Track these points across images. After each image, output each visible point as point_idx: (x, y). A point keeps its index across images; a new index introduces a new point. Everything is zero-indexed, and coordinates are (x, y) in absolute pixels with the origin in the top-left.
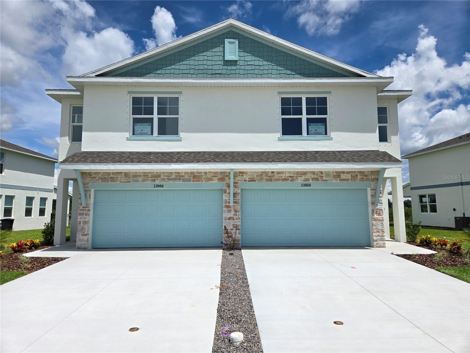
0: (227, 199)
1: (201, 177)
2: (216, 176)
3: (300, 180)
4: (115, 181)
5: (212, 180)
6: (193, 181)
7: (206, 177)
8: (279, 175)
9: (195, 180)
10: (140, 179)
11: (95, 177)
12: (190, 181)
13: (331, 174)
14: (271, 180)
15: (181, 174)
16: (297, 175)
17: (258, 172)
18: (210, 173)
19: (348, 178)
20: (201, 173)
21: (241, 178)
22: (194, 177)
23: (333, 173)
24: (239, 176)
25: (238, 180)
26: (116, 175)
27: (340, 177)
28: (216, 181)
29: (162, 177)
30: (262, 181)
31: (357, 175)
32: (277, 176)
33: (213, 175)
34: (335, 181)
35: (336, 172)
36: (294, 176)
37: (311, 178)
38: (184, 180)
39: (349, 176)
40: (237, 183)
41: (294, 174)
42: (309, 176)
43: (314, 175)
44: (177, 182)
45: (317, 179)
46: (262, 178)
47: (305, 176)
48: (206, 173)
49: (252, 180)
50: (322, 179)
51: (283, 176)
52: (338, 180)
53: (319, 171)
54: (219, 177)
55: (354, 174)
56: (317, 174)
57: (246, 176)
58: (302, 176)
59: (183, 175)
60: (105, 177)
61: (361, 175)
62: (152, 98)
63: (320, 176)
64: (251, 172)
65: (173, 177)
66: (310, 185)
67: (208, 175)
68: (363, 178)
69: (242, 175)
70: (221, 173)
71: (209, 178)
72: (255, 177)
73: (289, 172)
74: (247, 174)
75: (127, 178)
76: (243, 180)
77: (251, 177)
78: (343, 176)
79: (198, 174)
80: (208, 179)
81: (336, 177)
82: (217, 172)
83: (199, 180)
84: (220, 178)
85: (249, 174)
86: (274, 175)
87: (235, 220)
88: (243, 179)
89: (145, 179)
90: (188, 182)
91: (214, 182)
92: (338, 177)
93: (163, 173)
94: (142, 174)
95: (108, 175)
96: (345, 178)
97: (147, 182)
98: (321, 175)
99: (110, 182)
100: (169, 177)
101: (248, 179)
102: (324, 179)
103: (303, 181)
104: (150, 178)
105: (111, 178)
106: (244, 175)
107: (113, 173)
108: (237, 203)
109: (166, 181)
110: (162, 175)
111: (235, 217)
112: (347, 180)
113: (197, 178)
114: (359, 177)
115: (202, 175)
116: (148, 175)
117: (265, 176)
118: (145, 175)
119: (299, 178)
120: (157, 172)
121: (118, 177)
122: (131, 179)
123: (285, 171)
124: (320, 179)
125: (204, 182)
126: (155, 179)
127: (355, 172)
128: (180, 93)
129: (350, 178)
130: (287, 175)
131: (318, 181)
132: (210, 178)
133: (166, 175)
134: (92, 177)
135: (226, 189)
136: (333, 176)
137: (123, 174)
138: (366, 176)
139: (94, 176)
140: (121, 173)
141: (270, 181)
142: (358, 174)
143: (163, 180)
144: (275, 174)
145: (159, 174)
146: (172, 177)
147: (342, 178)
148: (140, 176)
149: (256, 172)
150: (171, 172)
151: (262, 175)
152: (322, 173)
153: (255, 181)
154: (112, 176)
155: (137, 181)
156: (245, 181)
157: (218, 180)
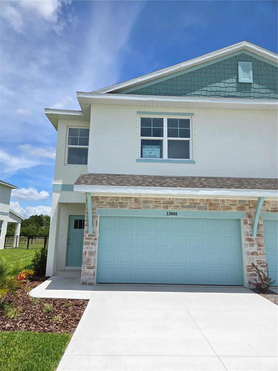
0: (248, 231)
1: (218, 205)
2: (234, 205)
4: (124, 207)
5: (230, 209)
6: (210, 209)
7: (224, 206)
9: (212, 208)
10: (152, 205)
11: (102, 202)
12: (206, 209)
15: (197, 201)
18: (228, 201)
20: (218, 200)
22: (211, 205)
26: (125, 200)
28: (235, 211)
29: (175, 204)
33: (231, 203)
38: (200, 208)
44: (193, 210)
48: (223, 201)
49: (275, 210)
54: (238, 206)
57: (268, 205)
59: (198, 202)
60: (114, 202)
62: (162, 120)
64: (273, 201)
65: (188, 204)
67: (226, 203)
70: (240, 201)
71: (227, 206)
74: (269, 203)
75: (138, 204)
76: (265, 210)
77: (274, 207)
79: (215, 201)
80: (226, 207)
82: (236, 200)
83: (216, 208)
85: (272, 203)
87: (260, 256)
88: (266, 208)
89: (157, 205)
90: (204, 210)
91: (233, 211)
93: (177, 199)
94: (153, 200)
95: (117, 200)
97: (159, 209)
99: (119, 208)
100: (183, 204)
101: (270, 209)
104: (162, 205)
105: (120, 203)
107: (122, 198)
108: (260, 236)
109: (180, 209)
110: (175, 201)
111: (259, 252)
113: (213, 207)
115: (219, 203)
116: (160, 201)
118: (157, 202)
120: (170, 199)
121: (127, 202)
122: (141, 205)
125: (221, 211)
126: (168, 206)
128: (192, 114)
132: (229, 207)
133: (179, 201)
134: (99, 202)
135: (247, 220)
137: (133, 199)
139: (101, 200)
140: (131, 198)
143: (177, 207)
145: (171, 200)
146: (186, 205)
148: (151, 202)
150: (184, 199)
154: (121, 201)
155: (148, 207)
156: (267, 211)
157: (237, 209)
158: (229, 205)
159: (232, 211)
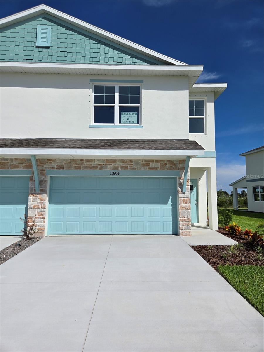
0: (32, 186)
1: (6, 164)
2: (22, 163)
3: (109, 168)
5: (18, 167)
7: (12, 165)
8: (88, 163)
9: (0, 166)
13: (140, 163)
14: (80, 168)
16: (106, 163)
17: (67, 160)
18: (16, 160)
19: (156, 166)
20: (7, 159)
21: (49, 166)
22: (0, 164)
23: (142, 162)
24: (46, 164)
25: (45, 167)
27: (148, 166)
28: (22, 169)
30: (70, 169)
31: (166, 164)
32: (85, 164)
33: (19, 162)
34: (144, 170)
35: (145, 161)
36: (103, 164)
37: (120, 166)
39: (158, 165)
40: (45, 170)
41: (104, 162)
42: (118, 164)
43: (123, 163)
45: (126, 168)
46: (70, 166)
47: (114, 165)
48: (12, 160)
49: (60, 168)
50: (131, 167)
51: (92, 164)
52: (147, 169)
53: (129, 160)
55: (163, 163)
56: (126, 163)
57: (54, 163)
58: (112, 164)
61: (169, 164)
63: (129, 165)
64: (59, 160)
66: (118, 173)
67: (14, 162)
68: (171, 167)
69: (50, 163)
70: (27, 160)
71: (16, 165)
72: (64, 164)
73: (98, 160)
74: (55, 161)
76: (50, 168)
77: (60, 165)
78: (152, 165)
79: (4, 161)
80: (13, 166)
81: (145, 166)
82: (24, 159)
83: (4, 167)
84: (26, 165)
85: (57, 161)
86: (83, 163)
87: (41, 209)
88: (52, 166)
92: (147, 166)
96: (154, 166)
98: (130, 163)
101: (56, 167)
102: (133, 167)
103: (112, 169)
106: (52, 162)
111: (40, 206)
112: (156, 168)
113: (2, 165)
114: (168, 166)
115: (8, 162)
117: (74, 164)
119: (108, 166)
123: (95, 159)
124: (129, 168)
125: (9, 169)
127: (164, 160)
129: (159, 167)
130: (96, 163)
131: (126, 169)
132: (17, 165)
135: (32, 176)
136: (142, 165)
138: (175, 164)
141: (78, 169)
142: (167, 162)
144: (84, 161)
147: (150, 166)
149: (64, 160)
151: (70, 162)
152: (131, 161)
153: (63, 168)
156: (53, 168)
157: (24, 167)
158: (17, 164)
159: (19, 169)
